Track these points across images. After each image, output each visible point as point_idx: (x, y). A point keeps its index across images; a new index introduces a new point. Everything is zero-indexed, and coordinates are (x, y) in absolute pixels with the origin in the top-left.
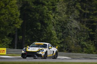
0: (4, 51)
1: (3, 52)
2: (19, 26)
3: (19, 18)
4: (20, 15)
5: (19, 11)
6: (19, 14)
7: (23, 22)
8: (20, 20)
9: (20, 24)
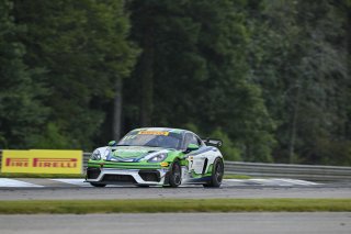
0: (74, 160)
1: (72, 164)
2: (130, 68)
3: (127, 39)
4: (132, 29)
5: (128, 15)
6: (127, 26)
7: (143, 55)
8: (131, 47)
9: (132, 63)
